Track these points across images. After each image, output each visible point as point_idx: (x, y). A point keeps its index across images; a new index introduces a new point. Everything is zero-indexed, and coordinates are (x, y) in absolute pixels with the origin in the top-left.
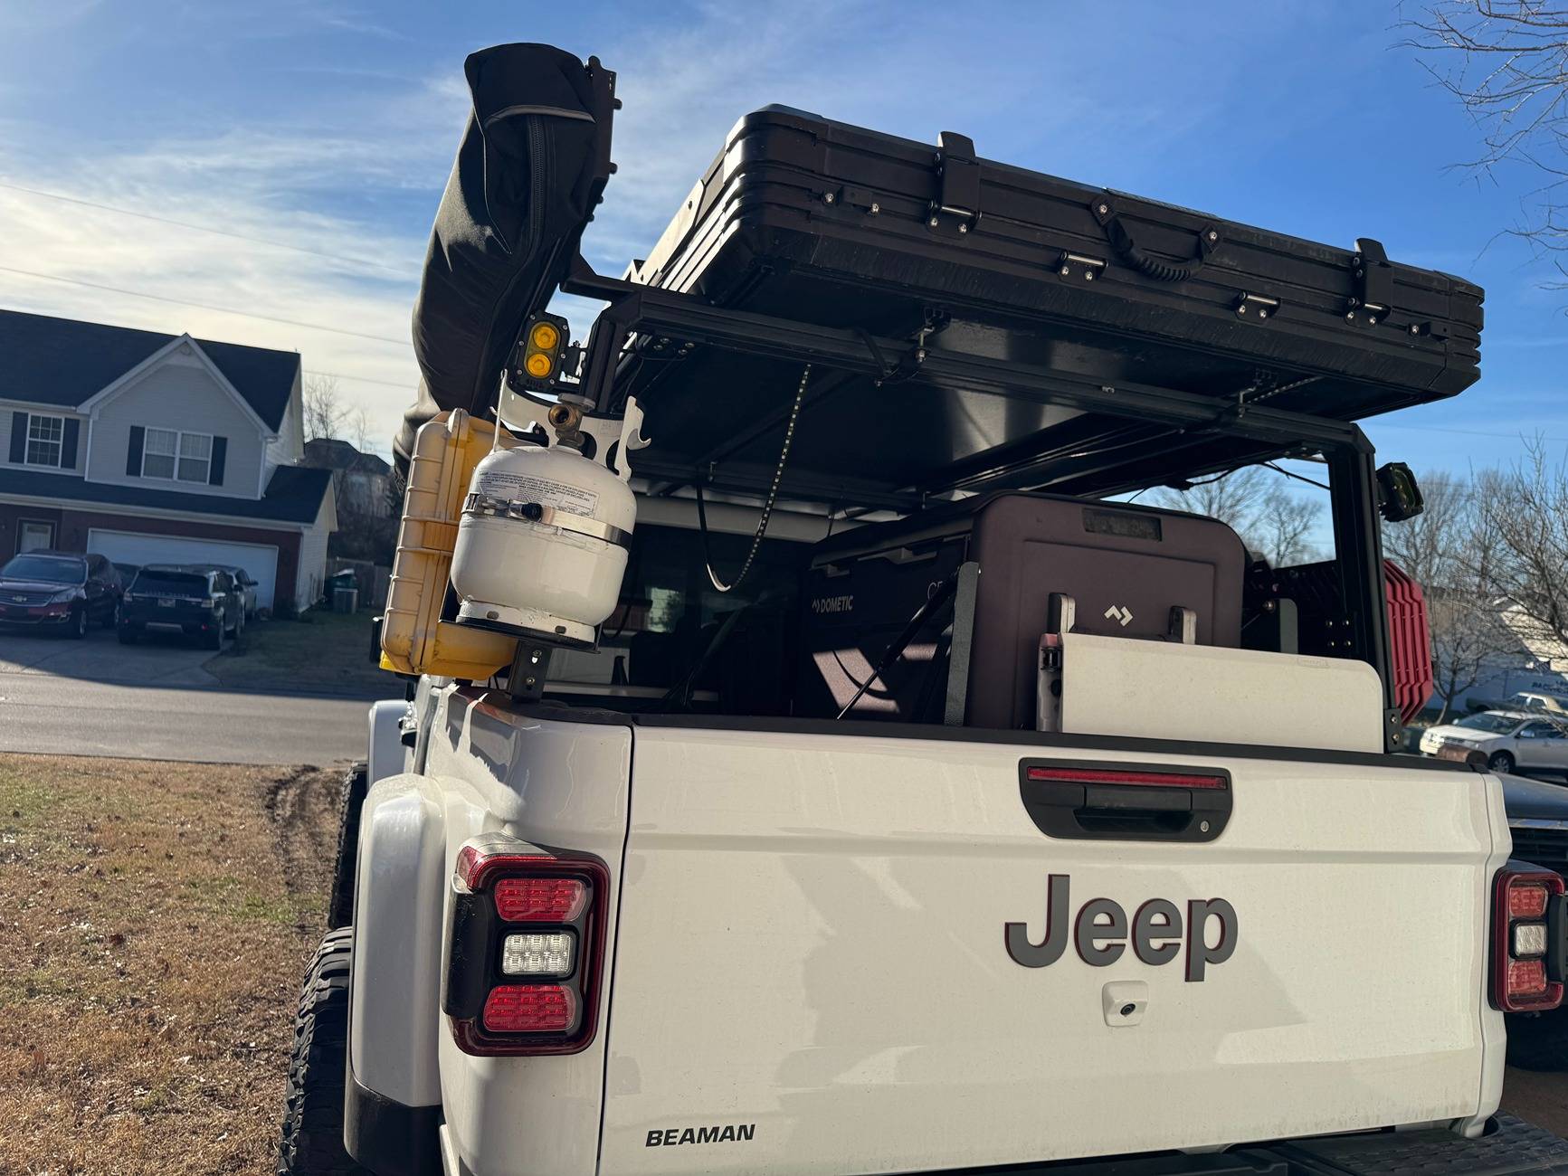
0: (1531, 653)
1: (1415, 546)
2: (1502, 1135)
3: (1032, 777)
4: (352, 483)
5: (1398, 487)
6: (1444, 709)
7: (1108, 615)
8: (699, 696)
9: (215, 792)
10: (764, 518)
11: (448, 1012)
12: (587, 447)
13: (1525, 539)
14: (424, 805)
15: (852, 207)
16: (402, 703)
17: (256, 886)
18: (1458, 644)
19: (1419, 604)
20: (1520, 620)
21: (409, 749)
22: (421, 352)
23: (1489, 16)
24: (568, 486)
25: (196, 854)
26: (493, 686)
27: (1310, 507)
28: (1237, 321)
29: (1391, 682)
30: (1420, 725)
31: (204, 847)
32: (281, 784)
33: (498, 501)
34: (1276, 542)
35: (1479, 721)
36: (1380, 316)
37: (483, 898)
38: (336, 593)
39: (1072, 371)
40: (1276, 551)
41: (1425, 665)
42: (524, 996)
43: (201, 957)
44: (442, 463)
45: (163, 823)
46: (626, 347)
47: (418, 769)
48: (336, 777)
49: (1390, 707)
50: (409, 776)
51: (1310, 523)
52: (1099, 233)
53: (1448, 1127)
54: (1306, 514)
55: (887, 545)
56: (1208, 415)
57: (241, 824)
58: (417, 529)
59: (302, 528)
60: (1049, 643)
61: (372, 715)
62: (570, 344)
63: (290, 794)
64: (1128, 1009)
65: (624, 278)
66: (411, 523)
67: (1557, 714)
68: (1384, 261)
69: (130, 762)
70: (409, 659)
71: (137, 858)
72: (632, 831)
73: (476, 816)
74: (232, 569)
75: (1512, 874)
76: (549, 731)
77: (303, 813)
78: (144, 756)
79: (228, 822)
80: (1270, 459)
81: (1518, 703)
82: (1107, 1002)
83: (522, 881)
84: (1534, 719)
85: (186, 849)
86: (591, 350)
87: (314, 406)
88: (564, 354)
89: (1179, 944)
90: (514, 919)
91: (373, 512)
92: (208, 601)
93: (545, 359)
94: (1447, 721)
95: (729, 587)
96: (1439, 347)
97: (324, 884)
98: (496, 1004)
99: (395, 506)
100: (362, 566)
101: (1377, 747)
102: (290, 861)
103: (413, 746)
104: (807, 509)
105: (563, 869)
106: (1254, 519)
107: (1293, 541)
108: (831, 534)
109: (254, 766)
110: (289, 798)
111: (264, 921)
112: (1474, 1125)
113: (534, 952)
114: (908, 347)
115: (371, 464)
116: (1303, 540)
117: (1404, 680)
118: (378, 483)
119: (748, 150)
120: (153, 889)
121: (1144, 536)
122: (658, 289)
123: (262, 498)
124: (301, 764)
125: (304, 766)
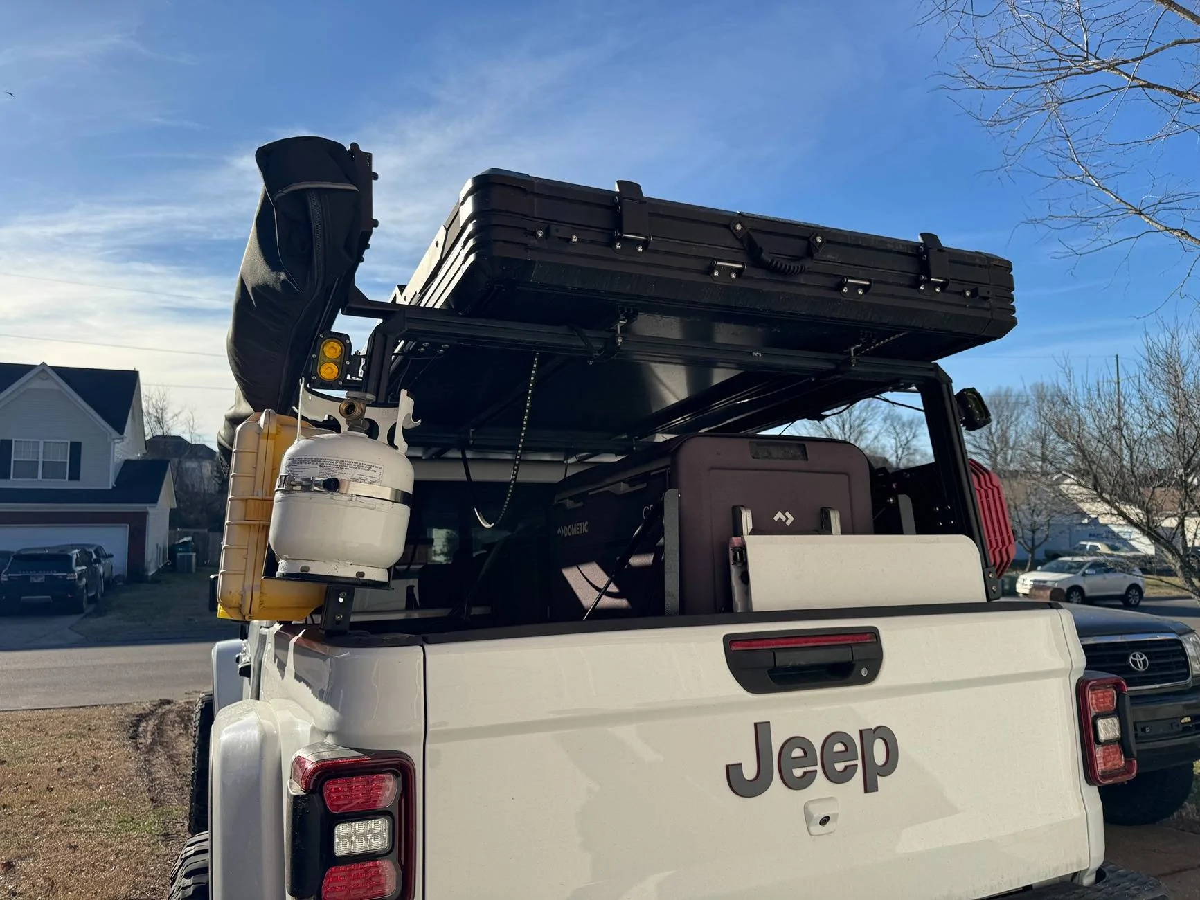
0: (1085, 512)
1: (993, 442)
2: (1109, 881)
3: (734, 648)
4: (186, 468)
5: (972, 406)
6: (1030, 560)
7: (776, 518)
8: (476, 611)
9: (86, 731)
10: (514, 470)
11: (292, 894)
12: (372, 430)
13: (1068, 431)
14: (261, 725)
15: (557, 239)
16: (238, 642)
17: (125, 806)
18: (1033, 511)
19: (998, 488)
20: (1072, 489)
21: (246, 679)
22: (234, 367)
23: (994, 66)
24: (359, 462)
25: (73, 784)
26: (310, 622)
27: (916, 421)
28: (842, 298)
29: (985, 548)
30: (1014, 573)
31: (79, 778)
32: (142, 717)
33: (303, 479)
34: (894, 448)
35: (1055, 566)
36: (943, 286)
37: (316, 797)
38: (178, 557)
39: (731, 343)
40: (895, 455)
41: (1008, 532)
42: (353, 873)
43: (82, 871)
44: (257, 453)
45: (44, 762)
46: (396, 351)
47: (254, 695)
48: (187, 706)
49: (987, 566)
50: (247, 702)
51: (917, 432)
52: (738, 245)
53: (1070, 879)
54: (914, 427)
55: (609, 481)
56: (830, 366)
57: (110, 755)
58: (240, 506)
59: (148, 508)
60: (736, 545)
61: (214, 653)
62: (353, 353)
63: (150, 725)
64: (825, 821)
65: (390, 301)
66: (235, 502)
67: (1109, 555)
68: (940, 248)
69: (13, 713)
70: (240, 609)
71: (22, 794)
72: (429, 730)
73: (304, 728)
74: (90, 546)
75: (1089, 682)
76: (357, 656)
77: (163, 739)
78: (24, 707)
79: (99, 754)
80: (879, 393)
81: (1080, 549)
82: (808, 817)
83: (345, 780)
84: (1093, 561)
85: (64, 781)
86: (369, 356)
87: (152, 411)
88: (348, 360)
89: (856, 765)
90: (340, 811)
91: (205, 490)
92: (73, 575)
93: (334, 366)
94: (1033, 569)
95: (493, 524)
96: (986, 305)
97: (183, 797)
98: (332, 882)
99: (222, 484)
100: (198, 533)
101: (982, 598)
102: (153, 780)
103: (249, 676)
104: (547, 457)
105: (376, 767)
106: (876, 434)
107: (906, 447)
108: (567, 476)
109: (118, 705)
110: (149, 728)
111: (134, 834)
112: (1089, 875)
113: (359, 836)
114: (609, 335)
115: (201, 452)
116: (914, 445)
117: (995, 546)
118: (207, 467)
119: (476, 202)
120: (37, 819)
121: (794, 458)
122: (417, 307)
123: (113, 487)
124: (158, 699)
125: (161, 700)
